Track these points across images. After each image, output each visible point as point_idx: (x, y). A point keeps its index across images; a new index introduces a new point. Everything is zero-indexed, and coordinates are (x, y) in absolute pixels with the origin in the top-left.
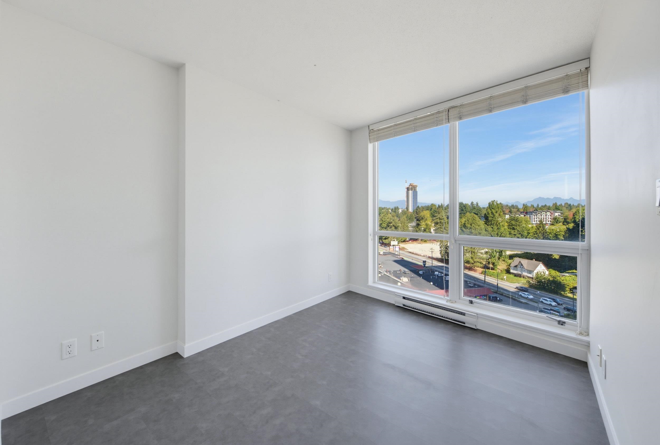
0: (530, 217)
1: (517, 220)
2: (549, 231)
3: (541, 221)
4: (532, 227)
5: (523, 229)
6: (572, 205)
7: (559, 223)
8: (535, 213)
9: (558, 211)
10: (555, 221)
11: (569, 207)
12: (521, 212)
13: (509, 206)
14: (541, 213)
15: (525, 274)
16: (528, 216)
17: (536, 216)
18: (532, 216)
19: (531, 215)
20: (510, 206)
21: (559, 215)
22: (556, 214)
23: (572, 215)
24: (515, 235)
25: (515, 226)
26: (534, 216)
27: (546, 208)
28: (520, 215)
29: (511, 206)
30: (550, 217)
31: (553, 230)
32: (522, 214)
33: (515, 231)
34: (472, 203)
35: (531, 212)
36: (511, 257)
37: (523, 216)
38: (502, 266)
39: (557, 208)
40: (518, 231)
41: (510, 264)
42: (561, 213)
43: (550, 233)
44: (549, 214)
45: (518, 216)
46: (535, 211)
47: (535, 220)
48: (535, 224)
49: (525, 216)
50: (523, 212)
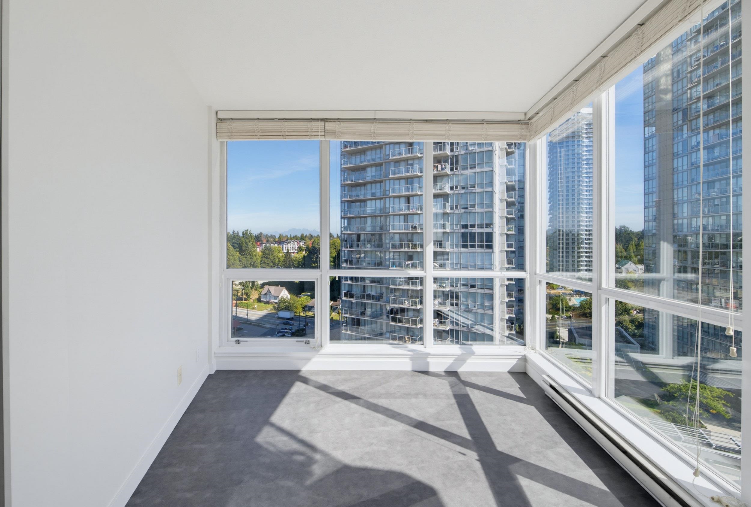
0: (282, 246)
1: (270, 249)
2: (294, 259)
3: (288, 250)
4: (282, 256)
5: (275, 258)
6: (313, 236)
7: (303, 251)
8: (286, 242)
9: (302, 241)
10: (300, 249)
11: (311, 237)
12: (276, 242)
14: (291, 242)
15: (272, 300)
17: (287, 245)
19: (283, 244)
21: (303, 245)
22: (301, 244)
23: (311, 244)
24: (268, 264)
25: (268, 255)
26: (285, 245)
27: (295, 238)
28: (274, 245)
30: (296, 246)
31: (297, 257)
33: (268, 260)
34: (234, 232)
35: (284, 242)
36: (263, 285)
37: (276, 245)
38: (254, 295)
39: (302, 238)
40: (271, 260)
41: (261, 292)
42: (305, 243)
43: (295, 261)
44: (296, 243)
45: (273, 245)
46: (286, 240)
47: (285, 249)
48: (284, 253)
49: (278, 245)
50: (277, 242)
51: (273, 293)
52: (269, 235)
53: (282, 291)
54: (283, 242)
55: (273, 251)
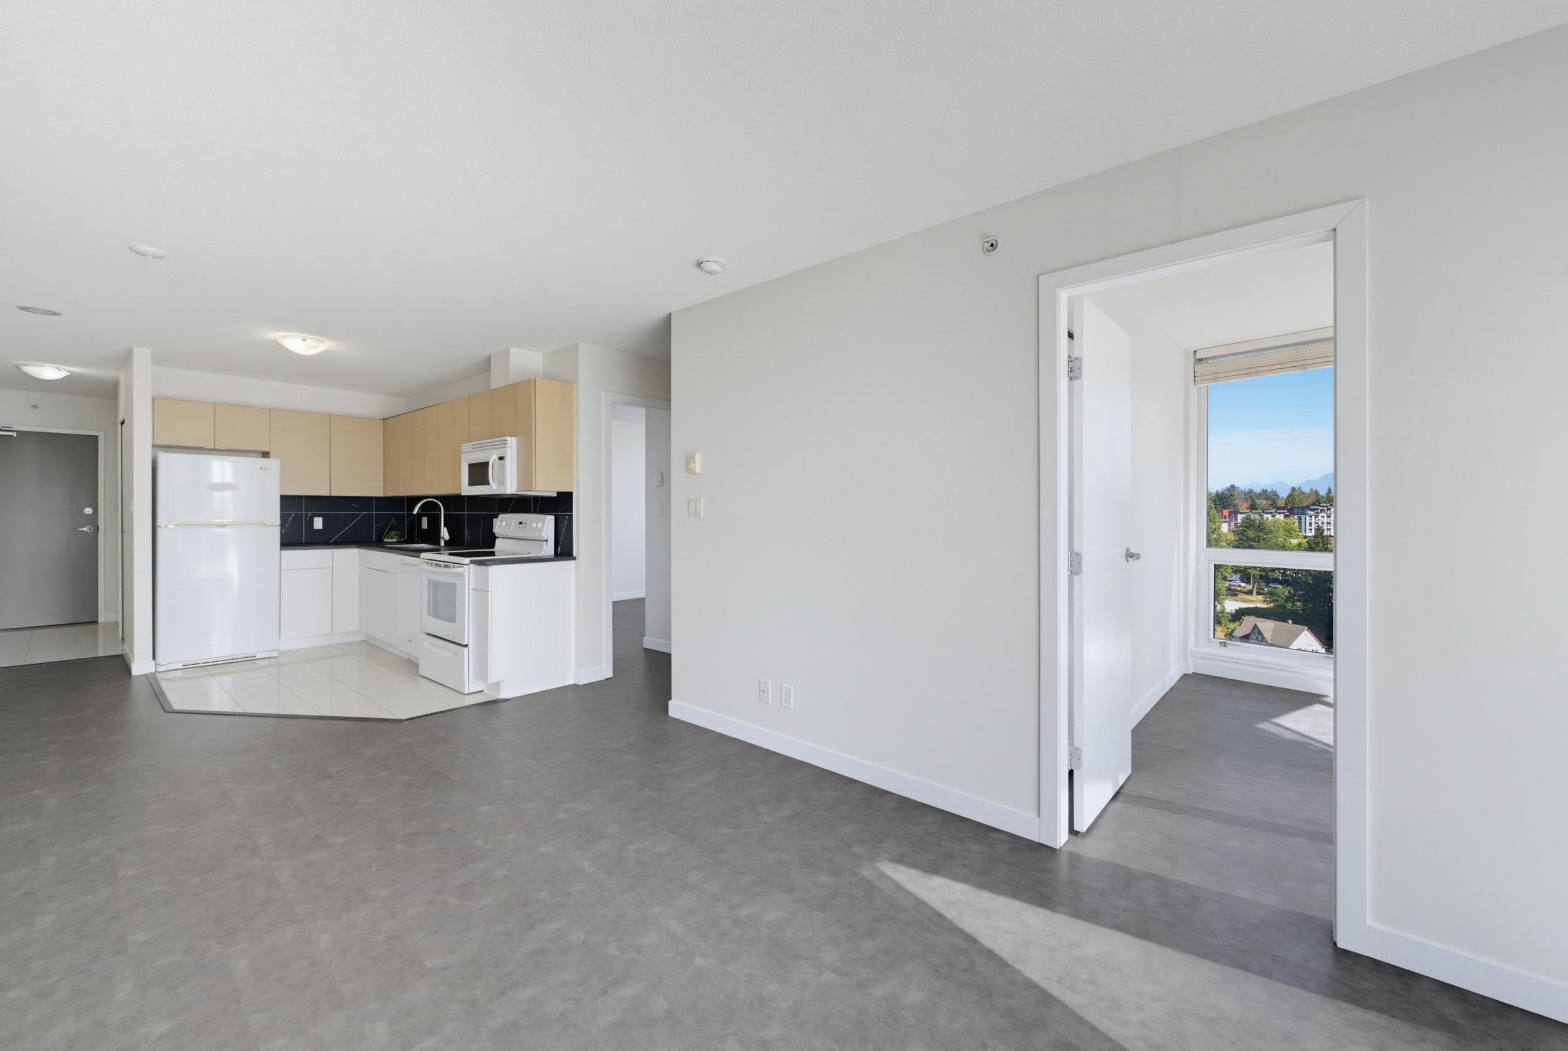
0: (1300, 519)
1: (1261, 527)
3: (1319, 530)
8: (1313, 510)
12: (1279, 508)
13: (1256, 493)
16: (1296, 517)
17: (1316, 517)
18: (1306, 517)
19: (1304, 514)
20: (1258, 493)
25: (1255, 541)
26: (1311, 516)
29: (1260, 493)
32: (1279, 513)
35: (1308, 507)
36: (1239, 615)
37: (1281, 517)
41: (1233, 630)
45: (1269, 516)
46: (1314, 504)
47: (1308, 527)
48: (1305, 537)
49: (1286, 516)
50: (1283, 508)
51: (1267, 635)
52: (1258, 490)
53: (1297, 635)
54: (1303, 510)
55: (1271, 532)
